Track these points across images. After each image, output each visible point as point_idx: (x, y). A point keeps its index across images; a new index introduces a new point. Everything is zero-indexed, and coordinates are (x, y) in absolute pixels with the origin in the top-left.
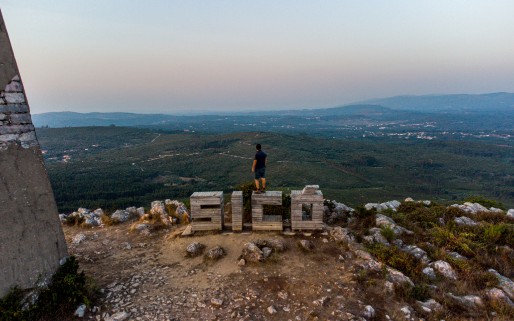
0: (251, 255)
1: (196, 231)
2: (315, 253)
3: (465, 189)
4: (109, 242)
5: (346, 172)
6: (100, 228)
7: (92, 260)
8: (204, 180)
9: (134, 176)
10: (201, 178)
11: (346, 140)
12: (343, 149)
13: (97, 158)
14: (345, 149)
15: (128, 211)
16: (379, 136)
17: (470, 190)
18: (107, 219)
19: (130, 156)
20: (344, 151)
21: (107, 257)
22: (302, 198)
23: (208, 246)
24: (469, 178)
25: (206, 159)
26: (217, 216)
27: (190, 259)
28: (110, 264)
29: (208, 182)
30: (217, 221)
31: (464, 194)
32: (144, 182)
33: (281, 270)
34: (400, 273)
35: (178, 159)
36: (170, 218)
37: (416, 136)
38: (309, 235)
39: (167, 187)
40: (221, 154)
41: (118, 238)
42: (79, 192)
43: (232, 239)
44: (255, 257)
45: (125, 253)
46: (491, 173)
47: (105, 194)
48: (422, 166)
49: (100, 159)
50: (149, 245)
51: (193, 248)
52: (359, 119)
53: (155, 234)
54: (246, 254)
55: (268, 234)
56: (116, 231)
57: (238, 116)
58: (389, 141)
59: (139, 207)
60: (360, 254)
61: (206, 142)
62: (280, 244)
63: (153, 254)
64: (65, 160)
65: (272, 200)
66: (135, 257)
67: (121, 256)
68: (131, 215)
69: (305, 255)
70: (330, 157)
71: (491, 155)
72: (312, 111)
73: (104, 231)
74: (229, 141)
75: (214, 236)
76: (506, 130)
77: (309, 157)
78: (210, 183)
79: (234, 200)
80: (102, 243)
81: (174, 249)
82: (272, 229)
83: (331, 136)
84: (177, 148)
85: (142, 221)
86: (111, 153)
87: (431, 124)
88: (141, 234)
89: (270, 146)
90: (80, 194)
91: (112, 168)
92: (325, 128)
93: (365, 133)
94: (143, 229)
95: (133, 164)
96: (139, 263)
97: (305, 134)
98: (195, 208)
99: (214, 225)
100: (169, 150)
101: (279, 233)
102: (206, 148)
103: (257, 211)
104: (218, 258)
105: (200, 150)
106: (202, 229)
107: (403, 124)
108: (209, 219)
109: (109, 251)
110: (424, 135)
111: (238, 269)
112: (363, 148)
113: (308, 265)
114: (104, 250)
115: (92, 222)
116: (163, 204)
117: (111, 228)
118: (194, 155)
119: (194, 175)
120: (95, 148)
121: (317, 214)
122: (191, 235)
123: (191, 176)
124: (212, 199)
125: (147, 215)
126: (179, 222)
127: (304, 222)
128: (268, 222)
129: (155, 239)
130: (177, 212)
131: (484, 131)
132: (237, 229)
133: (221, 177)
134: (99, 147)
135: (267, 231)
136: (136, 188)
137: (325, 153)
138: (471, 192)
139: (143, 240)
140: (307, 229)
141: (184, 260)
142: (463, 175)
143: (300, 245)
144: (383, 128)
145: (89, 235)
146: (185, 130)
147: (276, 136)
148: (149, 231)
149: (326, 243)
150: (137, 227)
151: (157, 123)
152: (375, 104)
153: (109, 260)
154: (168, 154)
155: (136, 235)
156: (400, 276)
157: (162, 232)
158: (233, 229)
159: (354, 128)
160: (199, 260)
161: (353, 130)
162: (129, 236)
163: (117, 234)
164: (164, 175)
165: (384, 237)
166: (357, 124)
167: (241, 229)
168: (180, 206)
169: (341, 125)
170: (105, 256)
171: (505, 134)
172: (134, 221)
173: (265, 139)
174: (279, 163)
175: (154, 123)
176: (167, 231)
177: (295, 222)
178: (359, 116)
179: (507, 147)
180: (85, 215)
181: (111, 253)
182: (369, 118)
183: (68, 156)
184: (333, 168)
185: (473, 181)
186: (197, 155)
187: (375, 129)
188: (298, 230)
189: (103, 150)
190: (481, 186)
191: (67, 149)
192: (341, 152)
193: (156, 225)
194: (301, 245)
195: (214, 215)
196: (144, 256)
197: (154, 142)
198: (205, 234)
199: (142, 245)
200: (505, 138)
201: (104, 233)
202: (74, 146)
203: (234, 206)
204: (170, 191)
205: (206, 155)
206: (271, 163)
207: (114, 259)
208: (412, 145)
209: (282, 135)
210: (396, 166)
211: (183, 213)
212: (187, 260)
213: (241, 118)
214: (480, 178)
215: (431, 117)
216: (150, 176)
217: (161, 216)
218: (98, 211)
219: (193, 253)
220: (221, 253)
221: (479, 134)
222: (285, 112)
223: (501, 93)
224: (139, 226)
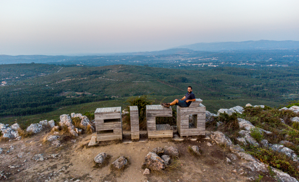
0: (155, 164)
1: (100, 142)
2: (205, 156)
3: (234, 93)
4: (24, 155)
5: (171, 86)
6: (16, 140)
7: (5, 176)
8: (90, 94)
9: (48, 92)
10: (88, 92)
11: (170, 68)
12: (169, 73)
13: (24, 83)
14: (170, 73)
15: (41, 124)
16: (188, 66)
17: (236, 94)
18: (23, 132)
19: (45, 81)
20: (169, 74)
21: (20, 171)
22: (188, 111)
23: (113, 156)
24: (236, 87)
25: (91, 82)
26: (118, 128)
27: (98, 169)
28: (22, 179)
29: (93, 95)
30: (119, 132)
31: (234, 96)
32: (54, 96)
33: (183, 177)
34: (286, 174)
35: (74, 82)
36: (77, 129)
37: (207, 65)
38: (195, 140)
39: (68, 98)
40: (100, 78)
41: (32, 149)
42: (13, 104)
43: (132, 148)
44: (158, 166)
45: (38, 165)
46: (246, 84)
47: (30, 104)
48: (211, 82)
49: (26, 83)
50: (60, 156)
51: (101, 159)
52: (176, 56)
53: (65, 145)
54: (149, 163)
55: (162, 141)
56: (31, 142)
57: (108, 56)
58: (193, 68)
59: (50, 120)
60: (243, 156)
61: (90, 72)
62: (175, 150)
63: (64, 165)
64: (3, 85)
65: (164, 113)
66: (47, 169)
67: (34, 169)
68: (44, 127)
69: (197, 159)
70: (162, 78)
71: (246, 74)
72: (151, 52)
73: (20, 143)
74: (104, 71)
75: (117, 146)
76: (253, 60)
77: (150, 78)
78: (94, 95)
79: (132, 114)
80: (17, 156)
81: (83, 159)
82: (164, 137)
83: (162, 66)
84: (73, 76)
85: (53, 132)
86: (33, 79)
87: (215, 58)
88: (53, 145)
89: (128, 73)
90: (14, 105)
91: (34, 88)
92: (158, 62)
93: (180, 64)
94: (54, 140)
95: (47, 85)
96: (51, 177)
97: (147, 65)
98: (99, 122)
99: (116, 136)
100: (69, 77)
101: (171, 139)
102: (91, 75)
103: (151, 122)
104: (124, 168)
105: (87, 76)
106: (106, 140)
107: (200, 59)
108: (111, 131)
109: (23, 165)
110: (212, 65)
111: (145, 179)
112: (179, 72)
113: (204, 170)
114: (19, 164)
115: (9, 136)
116: (69, 117)
117: (26, 140)
118: (84, 79)
119: (84, 91)
120: (23, 77)
121: (201, 122)
122: (96, 146)
123: (82, 91)
124: (113, 114)
125: (57, 127)
126: (84, 132)
127: (191, 129)
128: (161, 131)
129: (65, 150)
130: (81, 124)
131: (242, 62)
132: (136, 138)
133: (100, 91)
134: (25, 76)
135: (161, 138)
136: (49, 100)
137: (159, 76)
138: (237, 95)
139: (54, 151)
140: (193, 135)
141: (93, 171)
142: (233, 86)
143: (191, 151)
144: (190, 61)
145: (6, 148)
146: (77, 65)
147: (131, 67)
148: (59, 142)
149: (210, 146)
150: (49, 139)
151: (60, 61)
152: (185, 48)
153: (23, 175)
154: (68, 79)
155: (48, 146)
156: (287, 177)
157: (70, 143)
158: (132, 138)
159: (174, 61)
160: (106, 171)
161: (174, 63)
162: (42, 147)
163: (31, 146)
164: (66, 92)
165: (253, 138)
166: (176, 59)
167: (138, 138)
168: (84, 118)
169: (167, 60)
170: (18, 170)
171: (253, 63)
172: (46, 132)
173: (125, 69)
174: (133, 83)
175: (59, 61)
176: (75, 141)
177: (183, 130)
178: (176, 55)
179: (254, 70)
180: (3, 130)
181: (25, 166)
182: (182, 56)
183: (5, 82)
184: (163, 84)
185: (238, 89)
186: (85, 79)
187: (185, 62)
188: (185, 136)
189: (28, 78)
190: (242, 91)
191: (4, 78)
192: (168, 75)
193: (65, 136)
194: (193, 151)
195: (115, 128)
196: (56, 168)
197: (59, 72)
198: (108, 143)
199: (53, 156)
200: (252, 65)
201: (20, 146)
202: (9, 76)
203: (133, 119)
204: (70, 101)
205: (91, 79)
206: (129, 82)
207: (27, 173)
208: (206, 70)
209: (134, 66)
210: (197, 82)
211: (86, 124)
212: (96, 171)
213: (110, 57)
214: (241, 87)
215: (215, 55)
216: (57, 92)
217: (69, 128)
218: (15, 126)
219: (100, 164)
220: (126, 163)
221: (240, 64)
222: (136, 53)
223: (250, 41)
224: (51, 137)
